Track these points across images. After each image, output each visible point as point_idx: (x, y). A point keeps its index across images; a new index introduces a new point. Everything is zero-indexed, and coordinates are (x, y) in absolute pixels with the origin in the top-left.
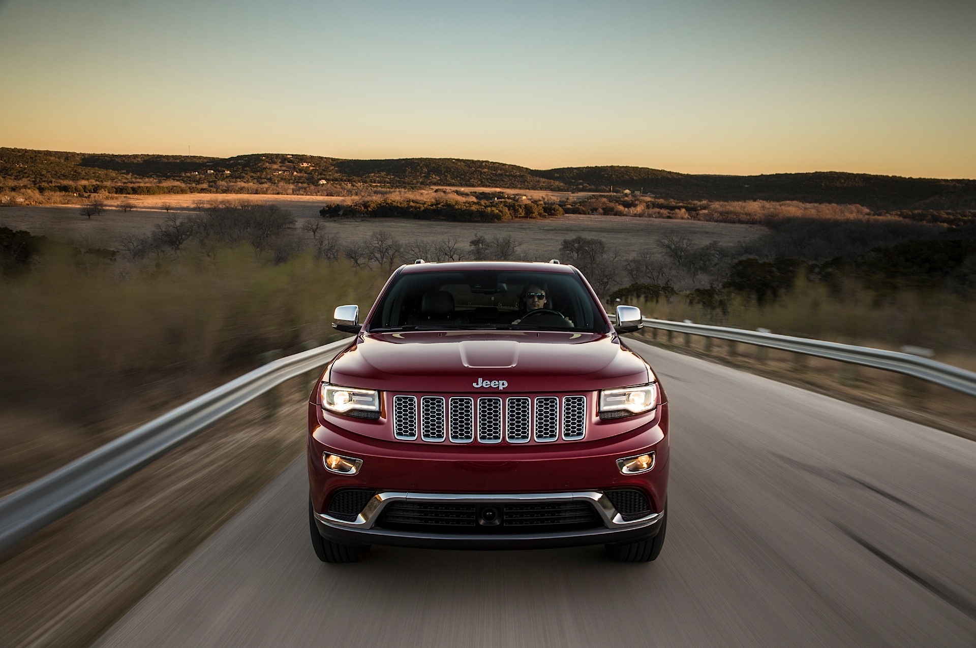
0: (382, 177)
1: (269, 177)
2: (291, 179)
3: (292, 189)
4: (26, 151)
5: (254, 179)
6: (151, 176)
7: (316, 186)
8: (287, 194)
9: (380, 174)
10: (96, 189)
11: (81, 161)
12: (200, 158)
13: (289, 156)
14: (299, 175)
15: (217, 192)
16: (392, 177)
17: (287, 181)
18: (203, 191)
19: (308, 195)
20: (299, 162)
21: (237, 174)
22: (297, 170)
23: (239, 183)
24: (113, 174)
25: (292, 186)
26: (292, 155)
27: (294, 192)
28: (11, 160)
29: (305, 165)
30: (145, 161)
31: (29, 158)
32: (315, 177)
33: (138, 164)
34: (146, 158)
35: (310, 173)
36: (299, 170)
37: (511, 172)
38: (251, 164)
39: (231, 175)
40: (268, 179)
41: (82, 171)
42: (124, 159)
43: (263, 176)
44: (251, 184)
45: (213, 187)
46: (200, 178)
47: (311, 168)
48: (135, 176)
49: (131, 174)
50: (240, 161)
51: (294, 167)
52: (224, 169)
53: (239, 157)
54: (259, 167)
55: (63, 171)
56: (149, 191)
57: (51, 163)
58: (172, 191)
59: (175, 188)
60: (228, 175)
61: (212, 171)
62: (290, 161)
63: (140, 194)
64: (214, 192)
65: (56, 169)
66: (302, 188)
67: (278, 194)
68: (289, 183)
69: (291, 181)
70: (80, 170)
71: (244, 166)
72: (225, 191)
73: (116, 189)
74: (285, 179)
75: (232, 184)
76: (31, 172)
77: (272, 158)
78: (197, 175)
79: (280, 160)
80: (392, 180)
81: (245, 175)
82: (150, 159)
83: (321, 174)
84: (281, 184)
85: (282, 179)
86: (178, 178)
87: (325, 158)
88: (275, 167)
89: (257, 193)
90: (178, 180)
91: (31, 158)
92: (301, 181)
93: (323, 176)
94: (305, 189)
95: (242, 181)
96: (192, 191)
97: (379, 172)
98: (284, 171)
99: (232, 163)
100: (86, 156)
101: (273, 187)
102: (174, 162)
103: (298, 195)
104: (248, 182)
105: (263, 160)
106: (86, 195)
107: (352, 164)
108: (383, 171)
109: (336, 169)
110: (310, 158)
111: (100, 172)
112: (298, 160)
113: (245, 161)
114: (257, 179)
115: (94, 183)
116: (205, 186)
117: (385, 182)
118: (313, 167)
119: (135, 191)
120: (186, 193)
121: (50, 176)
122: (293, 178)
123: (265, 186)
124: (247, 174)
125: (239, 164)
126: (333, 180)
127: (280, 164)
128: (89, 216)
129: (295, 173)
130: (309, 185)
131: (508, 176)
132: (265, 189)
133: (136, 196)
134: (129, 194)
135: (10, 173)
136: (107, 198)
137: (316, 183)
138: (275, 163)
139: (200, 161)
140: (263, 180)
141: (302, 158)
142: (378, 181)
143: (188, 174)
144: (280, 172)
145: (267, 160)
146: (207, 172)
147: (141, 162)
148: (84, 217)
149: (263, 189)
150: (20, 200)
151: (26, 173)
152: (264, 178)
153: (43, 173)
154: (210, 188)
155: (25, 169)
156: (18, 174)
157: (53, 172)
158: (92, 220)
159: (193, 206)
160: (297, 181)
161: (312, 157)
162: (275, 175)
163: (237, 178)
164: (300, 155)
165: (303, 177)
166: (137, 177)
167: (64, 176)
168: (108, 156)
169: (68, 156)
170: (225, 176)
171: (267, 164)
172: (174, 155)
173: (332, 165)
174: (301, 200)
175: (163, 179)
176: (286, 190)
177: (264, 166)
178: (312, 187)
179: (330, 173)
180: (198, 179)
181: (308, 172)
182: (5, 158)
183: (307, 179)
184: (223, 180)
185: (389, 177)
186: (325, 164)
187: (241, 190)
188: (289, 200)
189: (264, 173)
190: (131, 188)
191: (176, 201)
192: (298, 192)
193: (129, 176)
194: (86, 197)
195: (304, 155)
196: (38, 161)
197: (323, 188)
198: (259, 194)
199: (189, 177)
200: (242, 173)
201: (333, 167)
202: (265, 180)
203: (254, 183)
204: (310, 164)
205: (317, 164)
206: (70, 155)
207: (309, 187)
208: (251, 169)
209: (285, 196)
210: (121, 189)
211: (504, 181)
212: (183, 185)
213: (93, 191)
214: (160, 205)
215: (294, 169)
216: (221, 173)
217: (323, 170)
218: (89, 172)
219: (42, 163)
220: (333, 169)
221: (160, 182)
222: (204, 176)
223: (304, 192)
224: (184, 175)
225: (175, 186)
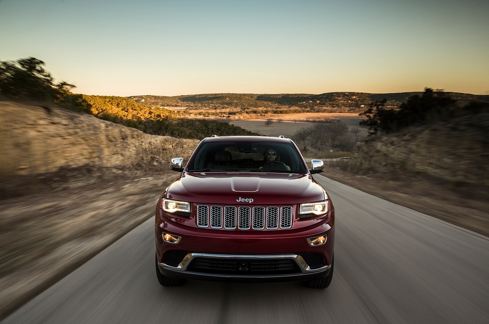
0: (393, 102)
1: (337, 104)
2: (347, 105)
3: (348, 110)
4: (237, 94)
5: (330, 105)
6: (285, 105)
7: (359, 108)
8: (345, 113)
9: (392, 101)
10: (266, 112)
11: (257, 98)
12: (306, 94)
13: (347, 93)
14: (351, 102)
15: (314, 112)
16: (398, 102)
17: (345, 106)
18: (308, 111)
19: (355, 113)
20: (351, 96)
21: (322, 102)
22: (351, 100)
23: (323, 107)
24: (270, 103)
25: (347, 109)
26: (348, 92)
27: (349, 111)
28: (232, 99)
29: (354, 97)
30: (282, 97)
31: (238, 98)
32: (359, 103)
33: (280, 98)
34: (283, 96)
35: (357, 101)
36: (352, 100)
37: (467, 98)
38: (329, 98)
39: (320, 103)
40: (336, 105)
41: (259, 103)
42: (274, 96)
43: (334, 103)
44: (329, 108)
45: (312, 110)
46: (306, 105)
47: (357, 99)
48: (279, 104)
49: (277, 103)
50: (324, 96)
51: (349, 98)
52: (317, 100)
53: (324, 94)
54: (332, 99)
55: (252, 103)
56: (286, 112)
57: (246, 99)
58: (295, 112)
59: (297, 111)
60: (319, 103)
61: (311, 101)
62: (347, 96)
63: (283, 114)
64: (313, 112)
65: (249, 102)
66: (352, 109)
67: (341, 112)
68: (346, 107)
69: (348, 106)
70: (257, 103)
71: (326, 98)
72: (317, 112)
73: (274, 112)
74: (344, 104)
75: (320, 108)
76: (240, 104)
77: (338, 94)
78: (305, 103)
79: (342, 95)
80: (398, 104)
81: (326, 103)
82: (284, 96)
83: (362, 102)
84: (343, 107)
85: (343, 104)
86: (297, 105)
87: (364, 93)
88: (340, 98)
89: (331, 112)
90: (297, 106)
91: (239, 98)
92: (352, 105)
93: (363, 103)
94: (354, 109)
95: (325, 106)
96: (304, 111)
97: (391, 100)
98: (344, 100)
99: (320, 97)
100: (259, 95)
101: (339, 109)
102: (295, 97)
103: (350, 113)
104: (327, 107)
105: (334, 95)
106: (263, 114)
107: (378, 96)
108: (393, 99)
109: (370, 99)
110: (357, 94)
111: (265, 103)
112: (351, 95)
113: (326, 96)
114: (332, 105)
115: (265, 109)
116: (309, 109)
117: (394, 105)
118: (358, 98)
119: (281, 112)
120: (301, 113)
121: (247, 105)
122: (349, 104)
123: (335, 108)
124: (327, 102)
125: (324, 98)
126: (367, 105)
127: (342, 97)
128: (268, 125)
129: (349, 101)
130: (356, 107)
131: (464, 100)
132: (335, 110)
133: (282, 115)
134: (279, 114)
135: (232, 105)
136: (271, 116)
137: (358, 106)
138: (340, 97)
139: (306, 96)
140: (334, 106)
141: (353, 94)
142: (390, 105)
143: (301, 103)
144: (342, 101)
145: (336, 95)
146: (309, 102)
147: (281, 97)
148: (266, 125)
149: (334, 110)
150: (242, 117)
151: (238, 104)
152: (335, 104)
153: (244, 104)
154: (311, 110)
155: (238, 103)
156: (235, 105)
157: (248, 104)
158: (269, 126)
159: (305, 120)
160: (350, 106)
161: (358, 93)
162: (339, 103)
163: (322, 104)
164: (352, 92)
165: (353, 103)
166: (280, 105)
167: (252, 105)
168: (267, 95)
169: (251, 96)
170: (317, 103)
171: (336, 97)
172: (295, 93)
173: (368, 97)
174: (352, 116)
175: (291, 106)
176: (345, 111)
177: (335, 98)
178: (357, 109)
179: (367, 101)
180: (305, 105)
181: (356, 101)
182: (230, 98)
183: (355, 104)
184: (316, 105)
185: (396, 103)
186: (364, 96)
187: (324, 111)
188: (346, 116)
189: (335, 102)
190: (280, 111)
191: (298, 117)
192: (350, 112)
193: (276, 105)
194: (263, 116)
195: (354, 92)
196: (242, 99)
197: (362, 109)
198: (332, 113)
199: (302, 104)
200: (324, 102)
201: (368, 98)
202: (335, 105)
203: (330, 107)
204: (357, 97)
205: (360, 97)
206: (252, 95)
207: (356, 109)
208: (329, 100)
209: (344, 114)
210: (276, 112)
211: (462, 103)
212: (299, 109)
213: (265, 113)
214: (292, 119)
215: (349, 99)
216: (315, 102)
217: (363, 99)
218: (261, 103)
219: (243, 100)
220: (368, 99)
221: (290, 107)
222: (308, 104)
223: (353, 111)
224: (299, 103)
225: (297, 110)
